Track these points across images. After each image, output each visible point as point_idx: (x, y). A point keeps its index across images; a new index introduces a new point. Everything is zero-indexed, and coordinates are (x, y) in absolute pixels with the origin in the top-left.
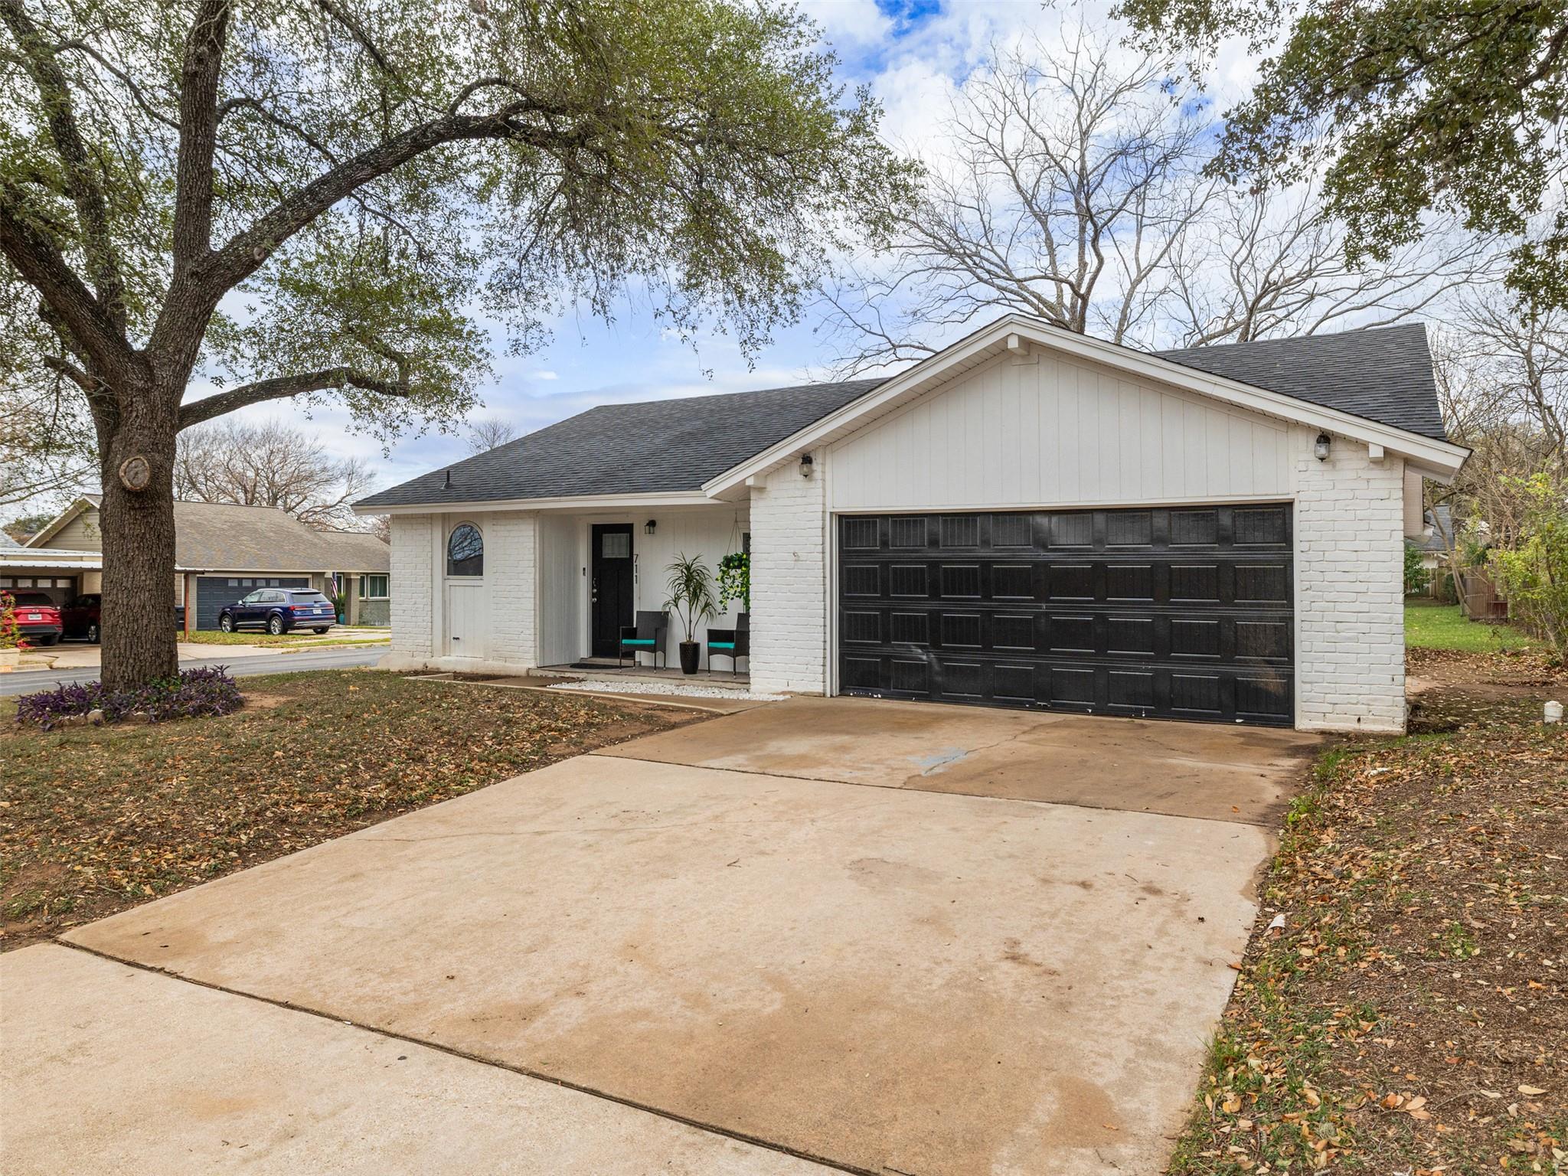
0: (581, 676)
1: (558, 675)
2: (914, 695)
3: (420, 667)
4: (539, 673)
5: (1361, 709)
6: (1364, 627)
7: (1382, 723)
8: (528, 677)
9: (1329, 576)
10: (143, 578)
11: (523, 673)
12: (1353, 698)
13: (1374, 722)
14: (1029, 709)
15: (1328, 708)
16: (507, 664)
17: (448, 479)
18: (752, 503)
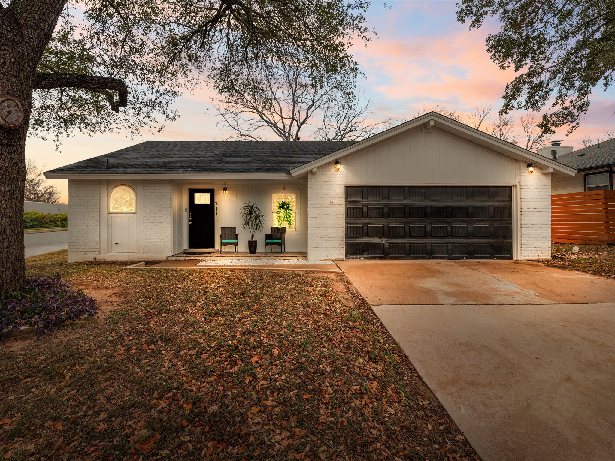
0: (201, 258)
1: (186, 259)
2: (377, 257)
3: (91, 259)
4: (175, 258)
5: (539, 252)
6: (540, 226)
7: (545, 256)
8: (167, 261)
9: (530, 210)
10: (4, 206)
11: (164, 258)
12: (537, 249)
13: (543, 256)
14: (423, 259)
15: (530, 252)
16: (153, 255)
17: (107, 163)
18: (309, 179)
